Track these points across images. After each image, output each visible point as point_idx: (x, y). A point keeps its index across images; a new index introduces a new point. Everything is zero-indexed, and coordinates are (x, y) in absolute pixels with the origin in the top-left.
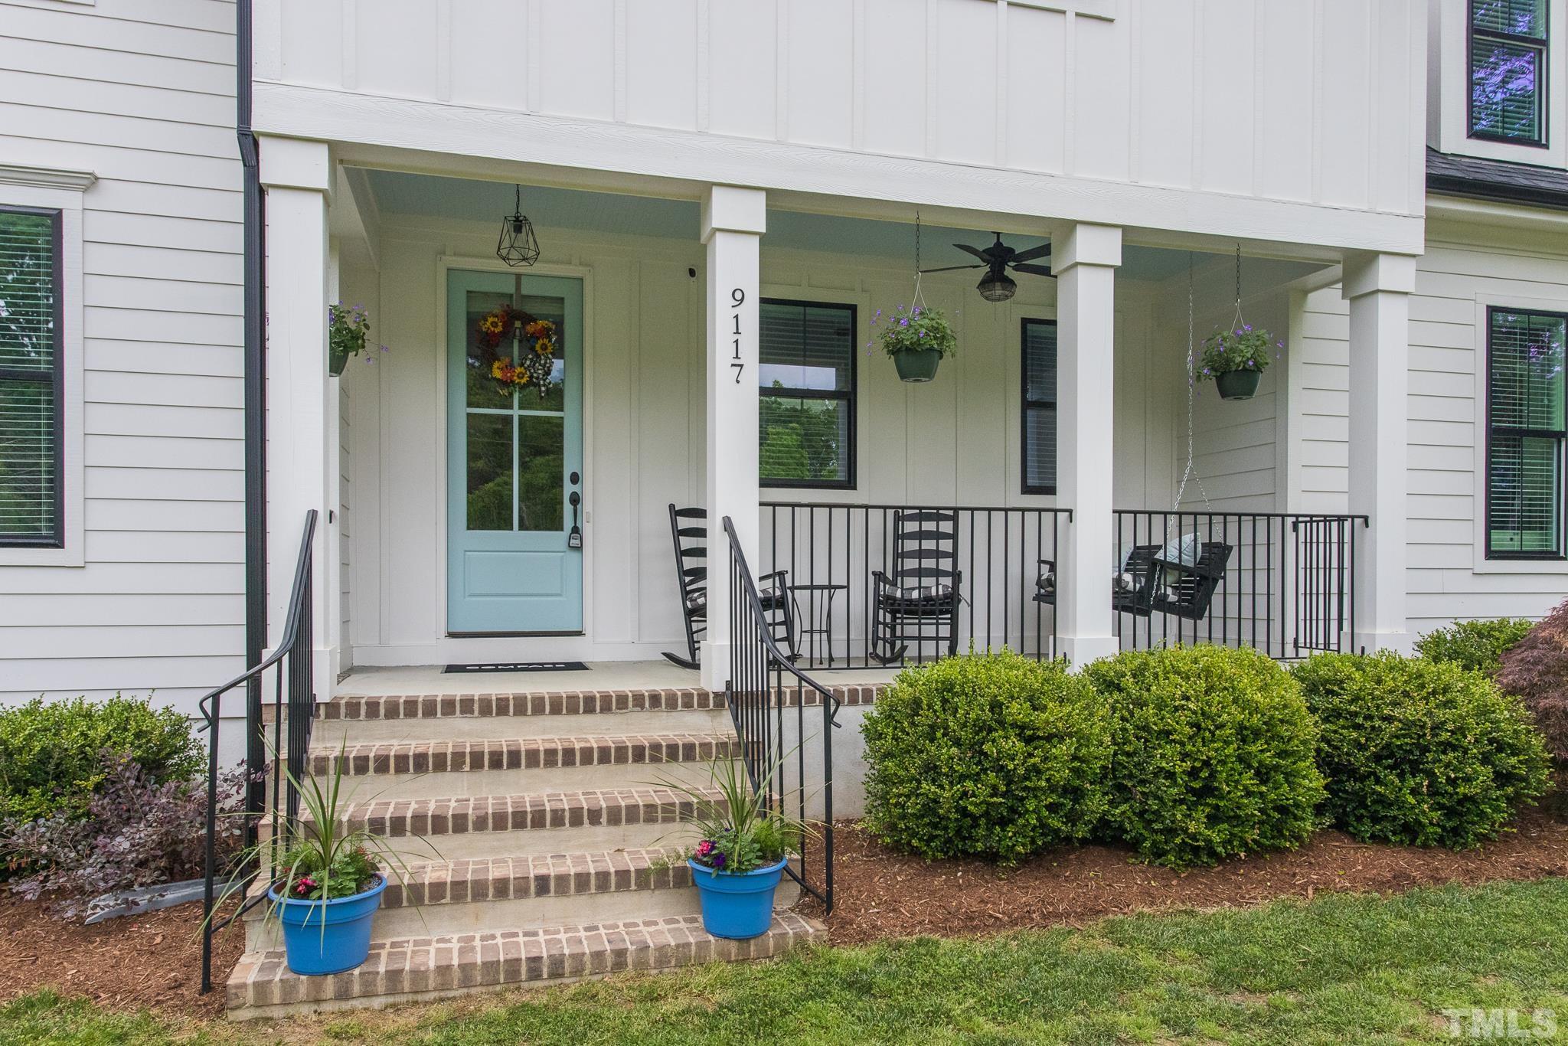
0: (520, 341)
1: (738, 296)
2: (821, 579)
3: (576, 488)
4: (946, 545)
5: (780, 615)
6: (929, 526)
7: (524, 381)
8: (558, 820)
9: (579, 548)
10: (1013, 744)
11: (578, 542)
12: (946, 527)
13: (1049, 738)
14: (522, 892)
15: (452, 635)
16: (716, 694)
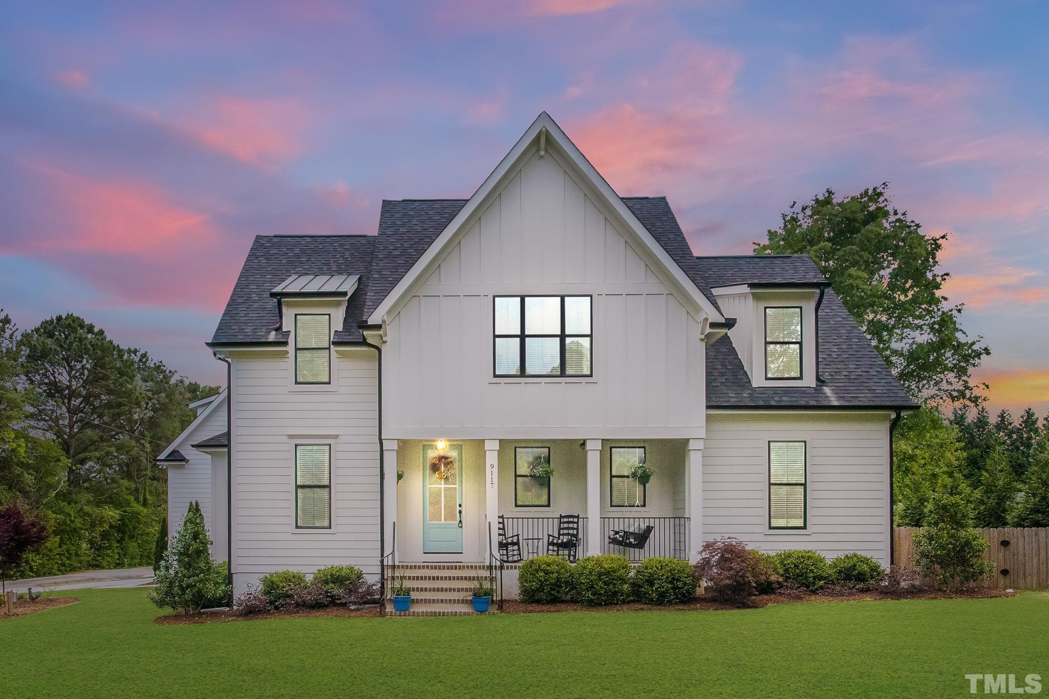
0: (444, 464)
1: (492, 466)
2: (530, 537)
3: (460, 509)
4: (575, 526)
5: (516, 547)
6: (571, 520)
7: (445, 477)
8: (446, 590)
9: (461, 527)
10: (542, 574)
11: (461, 525)
12: (576, 520)
13: (550, 573)
14: (438, 602)
15: (425, 553)
16: (487, 566)
